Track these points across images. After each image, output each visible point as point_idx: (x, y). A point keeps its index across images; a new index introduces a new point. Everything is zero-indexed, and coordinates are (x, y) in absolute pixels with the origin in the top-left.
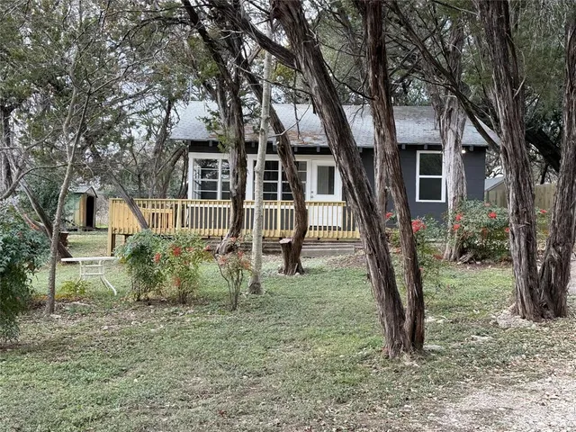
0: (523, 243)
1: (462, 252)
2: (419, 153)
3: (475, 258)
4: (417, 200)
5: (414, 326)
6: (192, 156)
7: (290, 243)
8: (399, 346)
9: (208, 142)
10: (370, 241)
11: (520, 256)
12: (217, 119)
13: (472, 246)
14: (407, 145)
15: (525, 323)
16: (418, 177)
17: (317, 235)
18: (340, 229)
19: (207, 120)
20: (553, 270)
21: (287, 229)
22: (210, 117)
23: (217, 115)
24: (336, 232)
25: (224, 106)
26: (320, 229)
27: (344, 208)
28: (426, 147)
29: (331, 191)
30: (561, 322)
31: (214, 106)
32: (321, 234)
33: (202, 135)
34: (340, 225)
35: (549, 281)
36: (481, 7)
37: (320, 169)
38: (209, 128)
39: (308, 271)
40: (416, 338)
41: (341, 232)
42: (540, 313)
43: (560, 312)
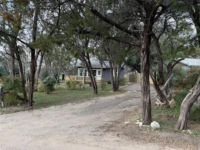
6: (79, 69)
12: (82, 63)
15: (113, 92)
29: (100, 75)
33: (80, 66)
34: (101, 80)
37: (98, 71)
40: (97, 92)
42: (115, 91)
43: (117, 91)
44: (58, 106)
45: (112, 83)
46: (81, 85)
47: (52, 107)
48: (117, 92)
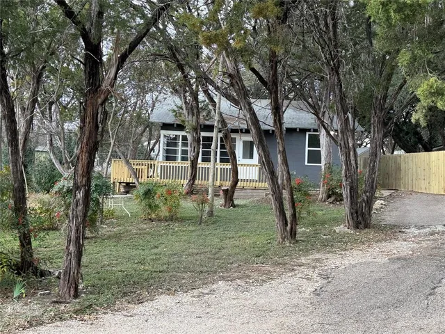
0: (348, 191)
1: (329, 196)
2: (307, 134)
3: (336, 200)
4: (306, 163)
5: (292, 228)
6: (163, 133)
7: (227, 189)
8: (285, 238)
9: (173, 124)
10: (272, 189)
11: (347, 197)
12: (181, 110)
13: (334, 193)
14: (300, 129)
15: (349, 230)
16: (307, 149)
17: (242, 185)
18: (257, 181)
19: (175, 111)
20: (364, 205)
21: (224, 180)
22: (176, 109)
23: (181, 108)
24: (254, 183)
25: (186, 103)
26: (244, 181)
27: (260, 168)
28: (312, 130)
29: (251, 157)
30: (366, 230)
31: (179, 102)
32: (245, 184)
33: (170, 119)
34: (257, 179)
35: (362, 210)
36: (330, 74)
37: (245, 143)
38: (176, 116)
39: (238, 206)
40: (293, 234)
41: (257, 183)
42: (357, 226)
43: (367, 226)
44: (186, 298)
45: (345, 192)
46: (203, 202)
47: (163, 301)
48: (371, 233)
